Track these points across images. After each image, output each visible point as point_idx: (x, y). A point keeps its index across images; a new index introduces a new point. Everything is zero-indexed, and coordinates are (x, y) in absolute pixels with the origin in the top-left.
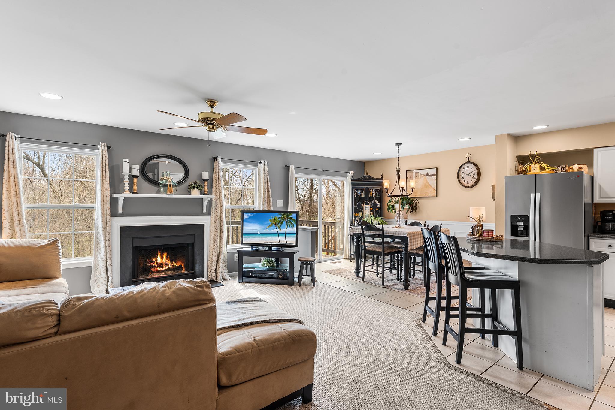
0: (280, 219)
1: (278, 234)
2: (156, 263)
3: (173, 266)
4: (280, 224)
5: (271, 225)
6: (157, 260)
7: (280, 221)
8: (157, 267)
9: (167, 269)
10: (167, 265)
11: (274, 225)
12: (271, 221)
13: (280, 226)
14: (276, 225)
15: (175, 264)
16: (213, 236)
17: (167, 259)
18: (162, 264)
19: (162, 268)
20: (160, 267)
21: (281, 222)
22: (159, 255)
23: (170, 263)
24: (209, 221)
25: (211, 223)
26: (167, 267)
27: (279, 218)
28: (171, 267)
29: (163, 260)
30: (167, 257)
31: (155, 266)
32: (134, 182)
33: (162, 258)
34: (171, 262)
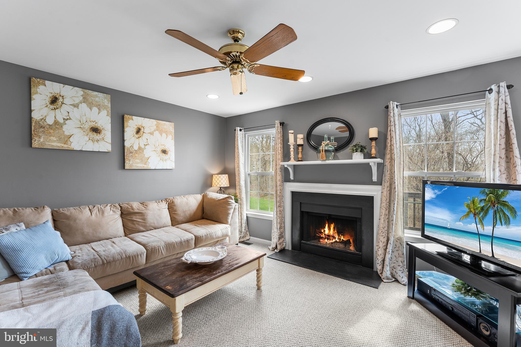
0: (482, 204)
1: (479, 234)
2: (324, 234)
3: (340, 239)
4: (482, 214)
5: (468, 214)
6: (324, 231)
7: (482, 208)
8: (325, 238)
9: (334, 242)
10: (334, 237)
11: (472, 215)
12: (468, 206)
13: (483, 219)
14: (475, 215)
15: (342, 238)
16: (384, 214)
17: (334, 231)
18: (329, 236)
19: (329, 241)
20: (328, 239)
21: (484, 210)
22: (327, 225)
23: (337, 236)
24: (380, 193)
25: (382, 195)
26: (334, 240)
27: (481, 201)
28: (338, 241)
29: (331, 232)
30: (334, 228)
31: (323, 237)
32: (299, 151)
33: (329, 229)
34: (339, 235)
